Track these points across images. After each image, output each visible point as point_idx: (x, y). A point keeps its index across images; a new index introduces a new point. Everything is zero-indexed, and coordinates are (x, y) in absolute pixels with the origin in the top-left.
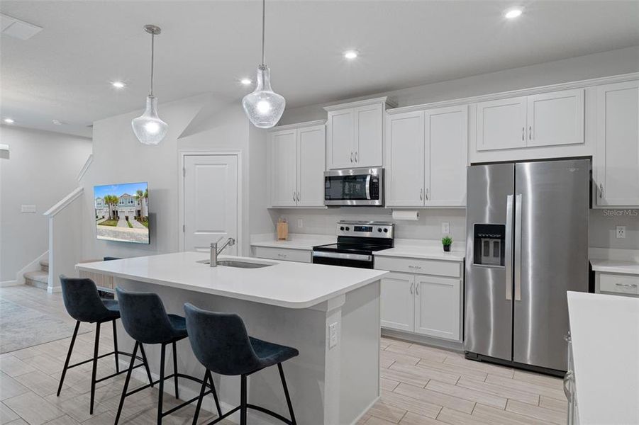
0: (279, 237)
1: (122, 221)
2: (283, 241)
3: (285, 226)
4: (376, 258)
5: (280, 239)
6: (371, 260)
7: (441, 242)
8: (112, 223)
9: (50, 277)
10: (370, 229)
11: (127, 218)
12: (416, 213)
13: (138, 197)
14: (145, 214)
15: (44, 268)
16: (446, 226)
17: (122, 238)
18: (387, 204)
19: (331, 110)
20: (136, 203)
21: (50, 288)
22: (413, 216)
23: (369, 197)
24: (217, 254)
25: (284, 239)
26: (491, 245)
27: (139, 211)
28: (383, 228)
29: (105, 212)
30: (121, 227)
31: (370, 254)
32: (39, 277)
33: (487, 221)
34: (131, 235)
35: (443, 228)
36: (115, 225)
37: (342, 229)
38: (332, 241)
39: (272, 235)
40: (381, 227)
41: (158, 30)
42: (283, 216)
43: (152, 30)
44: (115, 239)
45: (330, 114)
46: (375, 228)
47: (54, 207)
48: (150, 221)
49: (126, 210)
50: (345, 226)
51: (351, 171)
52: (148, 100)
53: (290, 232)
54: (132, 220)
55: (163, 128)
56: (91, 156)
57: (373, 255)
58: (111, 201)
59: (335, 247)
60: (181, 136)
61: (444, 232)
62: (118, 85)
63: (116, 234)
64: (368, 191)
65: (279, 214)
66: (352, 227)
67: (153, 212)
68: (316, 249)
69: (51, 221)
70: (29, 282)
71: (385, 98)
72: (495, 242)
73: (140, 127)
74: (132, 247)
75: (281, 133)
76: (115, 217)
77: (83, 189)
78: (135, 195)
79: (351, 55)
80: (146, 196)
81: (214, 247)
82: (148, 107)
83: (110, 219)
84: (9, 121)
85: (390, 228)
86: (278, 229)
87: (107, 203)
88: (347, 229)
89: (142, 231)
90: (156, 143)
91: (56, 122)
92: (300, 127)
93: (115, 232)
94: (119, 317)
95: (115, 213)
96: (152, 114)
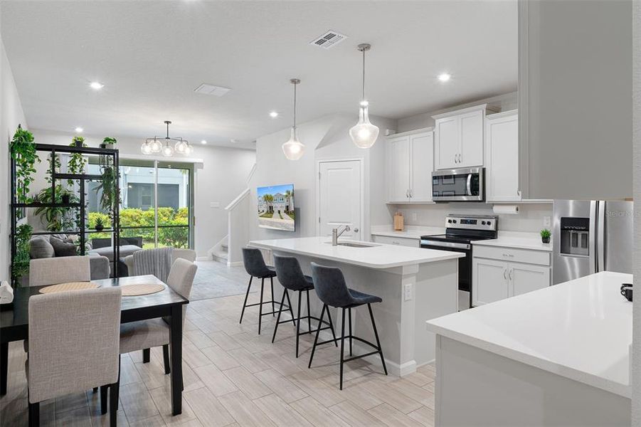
0: (396, 228)
1: (276, 214)
2: (400, 232)
3: (401, 219)
4: (474, 247)
5: (397, 230)
6: (469, 248)
7: (539, 234)
8: (269, 215)
9: (228, 256)
10: (474, 222)
11: (279, 212)
12: (515, 208)
13: (287, 196)
14: (292, 209)
15: (225, 249)
16: (547, 220)
17: (277, 227)
18: (488, 199)
19: (438, 119)
20: (285, 200)
21: (229, 263)
22: (512, 210)
23: (470, 194)
24: (337, 237)
25: (400, 230)
26: (580, 237)
27: (287, 207)
28: (486, 221)
29: (265, 208)
30: (275, 219)
31: (469, 243)
32: (221, 255)
33: (571, 215)
34: (282, 224)
35: (545, 221)
36: (271, 217)
37: (450, 221)
38: (441, 232)
39: (390, 226)
40: (484, 220)
41: (299, 81)
42: (400, 211)
43: (295, 82)
44: (272, 228)
45: (437, 122)
46: (479, 221)
47: (232, 203)
48: (295, 214)
49: (279, 206)
50: (452, 219)
51: (454, 171)
52: (293, 129)
53: (405, 224)
54: (283, 214)
55: (302, 149)
56: (256, 164)
57: (471, 245)
58: (268, 199)
59: (445, 237)
60: (317, 148)
61: (545, 225)
62: (274, 115)
63: (272, 224)
64: (469, 188)
65: (396, 208)
66: (458, 220)
67: (298, 207)
68: (423, 238)
69: (229, 214)
70: (215, 258)
71: (485, 105)
72: (582, 234)
73: (287, 149)
74: (283, 233)
75: (396, 140)
76: (271, 211)
77: (249, 190)
78: (285, 194)
79: (444, 78)
80: (293, 195)
81: (335, 231)
82: (292, 135)
83: (267, 212)
84: (204, 142)
85: (493, 222)
86: (395, 221)
87: (265, 200)
88: (455, 222)
89: (289, 221)
90: (298, 159)
91: (232, 141)
92: (411, 134)
93: (271, 222)
94: (276, 276)
95: (271, 208)
96: (295, 140)
